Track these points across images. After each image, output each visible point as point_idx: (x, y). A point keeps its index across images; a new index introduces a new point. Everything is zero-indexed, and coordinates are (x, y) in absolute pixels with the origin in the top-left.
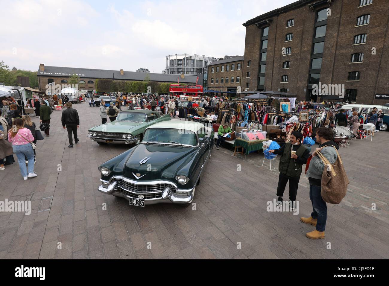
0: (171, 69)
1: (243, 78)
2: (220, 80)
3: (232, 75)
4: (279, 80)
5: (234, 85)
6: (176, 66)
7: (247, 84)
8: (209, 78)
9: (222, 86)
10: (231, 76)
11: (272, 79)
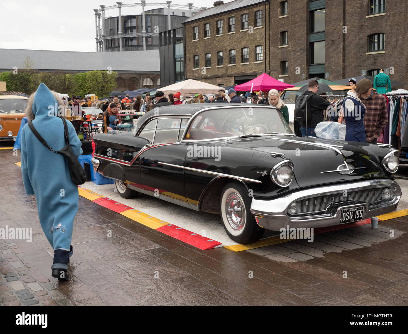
0: (107, 41)
1: (272, 49)
2: (214, 60)
3: (244, 43)
4: (361, 46)
5: (250, 70)
6: (121, 34)
7: (283, 63)
8: (188, 55)
9: (220, 73)
10: (243, 45)
11: (344, 46)
